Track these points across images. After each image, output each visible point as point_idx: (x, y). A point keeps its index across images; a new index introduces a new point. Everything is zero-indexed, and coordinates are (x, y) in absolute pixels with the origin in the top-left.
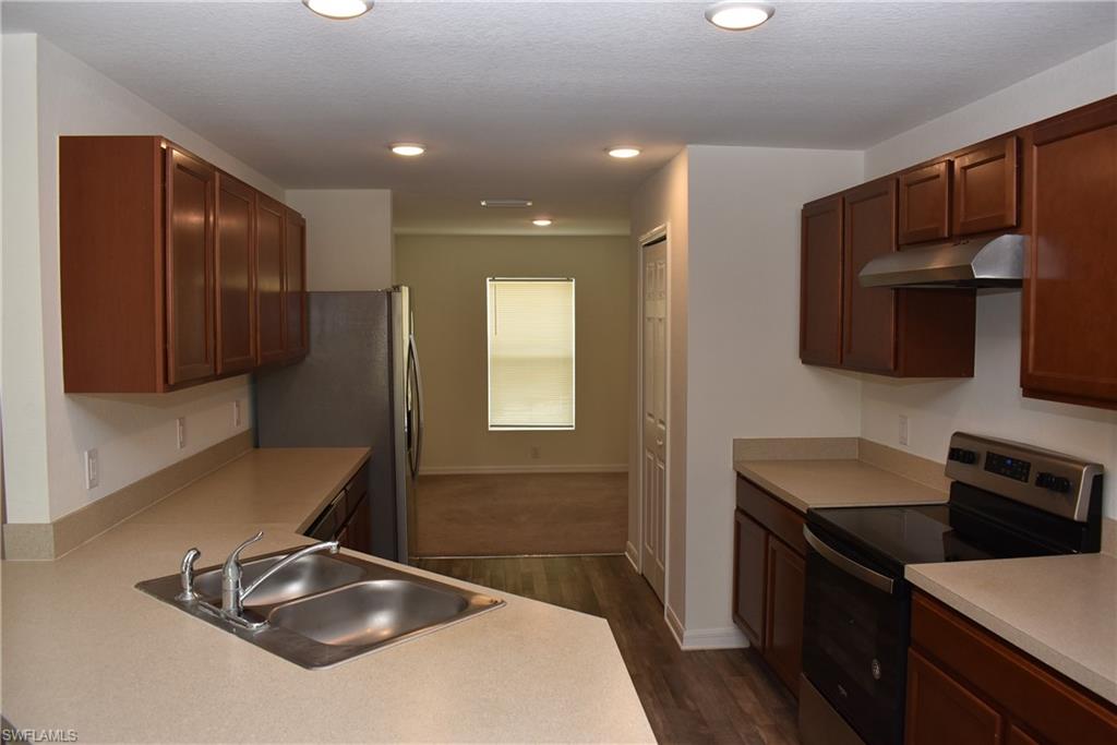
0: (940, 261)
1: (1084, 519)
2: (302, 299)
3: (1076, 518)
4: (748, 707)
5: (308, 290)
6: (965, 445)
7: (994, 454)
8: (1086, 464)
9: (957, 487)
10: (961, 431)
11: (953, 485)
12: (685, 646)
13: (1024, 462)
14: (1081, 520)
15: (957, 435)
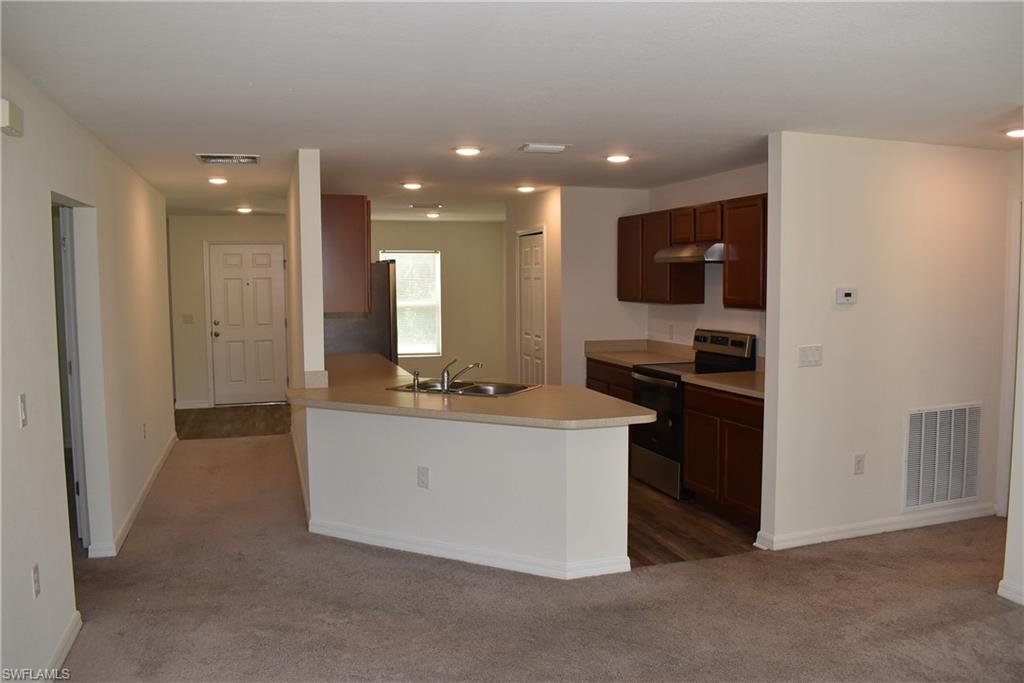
0: (686, 253)
1: (749, 356)
3: (746, 356)
7: (714, 336)
8: (749, 335)
9: (698, 353)
15: (698, 330)
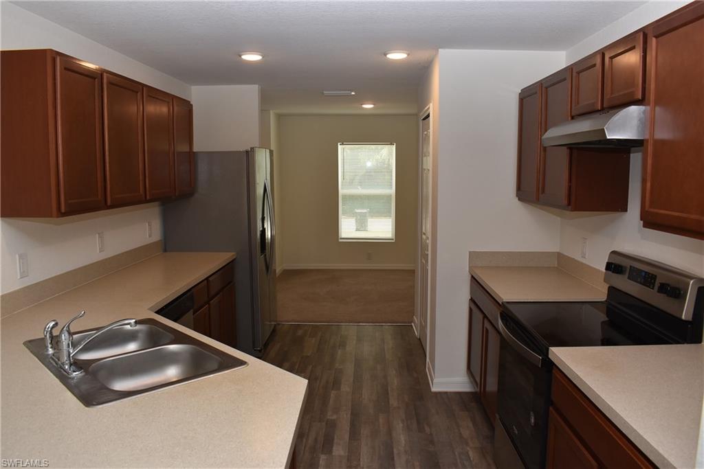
1: (690, 318)
2: (192, 157)
3: (683, 317)
4: (466, 433)
5: (195, 151)
6: (618, 260)
7: (634, 268)
8: (691, 278)
9: (612, 290)
10: (616, 250)
11: (609, 288)
12: (434, 389)
13: (653, 275)
14: (687, 319)
15: (613, 252)
